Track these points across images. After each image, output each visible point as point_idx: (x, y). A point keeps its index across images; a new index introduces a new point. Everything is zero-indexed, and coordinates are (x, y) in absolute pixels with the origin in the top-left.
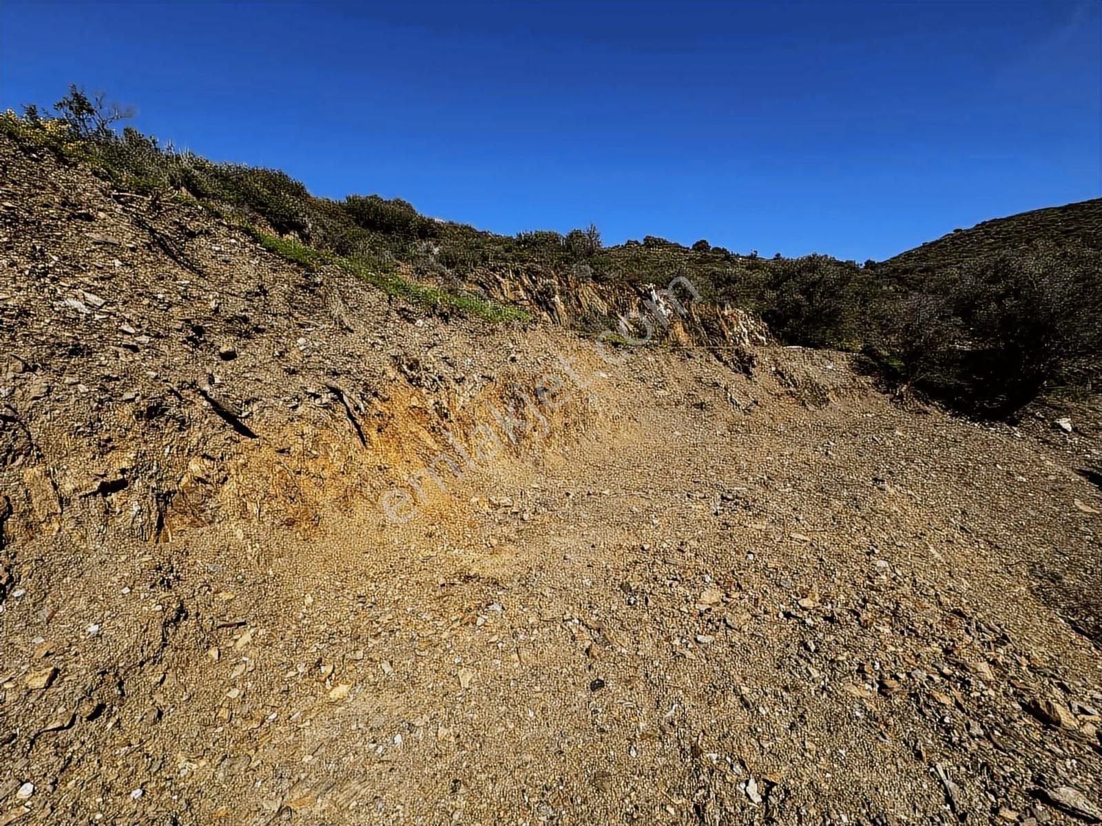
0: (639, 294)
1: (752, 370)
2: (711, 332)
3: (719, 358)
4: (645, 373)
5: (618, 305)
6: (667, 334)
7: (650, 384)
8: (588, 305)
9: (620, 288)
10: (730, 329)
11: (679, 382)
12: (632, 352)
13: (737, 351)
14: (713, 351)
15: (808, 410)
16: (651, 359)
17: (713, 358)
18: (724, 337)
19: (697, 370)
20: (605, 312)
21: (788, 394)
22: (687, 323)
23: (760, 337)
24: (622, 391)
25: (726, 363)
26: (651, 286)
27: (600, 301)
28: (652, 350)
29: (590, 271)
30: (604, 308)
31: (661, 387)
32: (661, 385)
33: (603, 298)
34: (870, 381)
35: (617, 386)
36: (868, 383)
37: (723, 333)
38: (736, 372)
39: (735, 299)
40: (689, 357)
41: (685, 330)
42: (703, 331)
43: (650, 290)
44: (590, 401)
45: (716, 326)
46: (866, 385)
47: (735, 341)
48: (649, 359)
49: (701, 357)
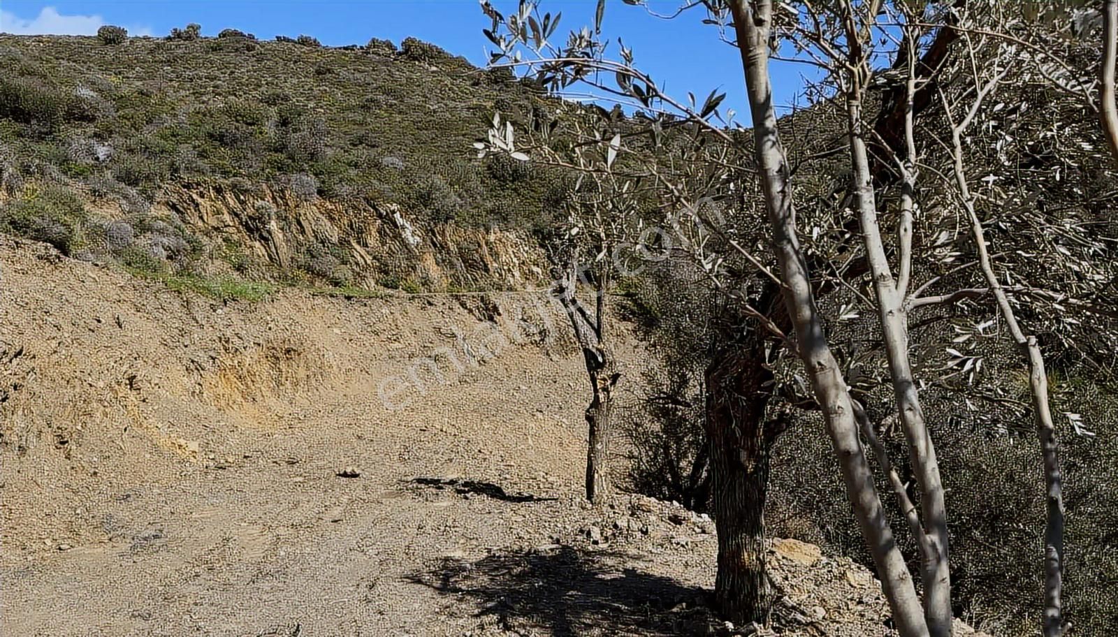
0: (380, 216)
1: (497, 318)
2: (470, 265)
3: (463, 305)
4: (379, 326)
5: (352, 228)
6: (414, 268)
7: (383, 337)
8: (314, 231)
9: (354, 208)
10: (495, 261)
11: (415, 333)
12: (365, 305)
13: (482, 297)
14: (457, 298)
15: (551, 360)
16: (385, 310)
17: (456, 305)
18: (487, 270)
19: (437, 320)
20: (335, 240)
21: (532, 344)
22: (440, 253)
23: (535, 269)
24: (355, 346)
25: (470, 311)
26: (395, 207)
27: (329, 224)
28: (387, 301)
29: (311, 181)
30: (334, 235)
31: (395, 340)
32: (395, 338)
33: (331, 219)
34: (630, 328)
35: (351, 340)
36: (628, 330)
37: (486, 265)
38: (480, 320)
39: (505, 219)
40: (430, 304)
41: (437, 264)
42: (459, 264)
43: (393, 212)
44: (326, 356)
45: (476, 256)
46: (625, 331)
47: (501, 275)
48: (383, 311)
49: (444, 304)
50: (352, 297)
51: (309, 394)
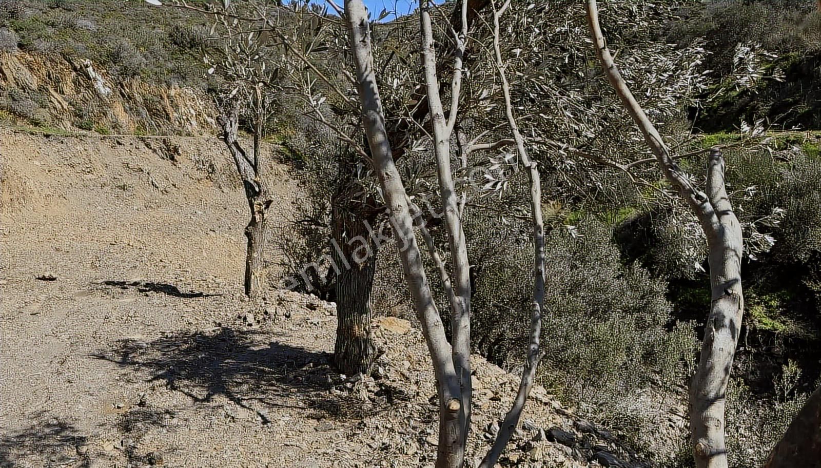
0: (75, 69)
1: (176, 157)
2: (153, 113)
3: (148, 145)
4: (74, 160)
5: (50, 78)
6: (105, 114)
7: (78, 169)
8: (15, 79)
9: (52, 61)
10: (175, 111)
11: (106, 167)
12: (62, 142)
13: (164, 140)
14: (143, 140)
15: (223, 192)
16: (79, 148)
17: (142, 145)
18: (169, 119)
19: (126, 157)
20: (34, 86)
21: (207, 179)
22: (128, 102)
23: (209, 120)
24: (53, 176)
25: (155, 151)
26: (88, 62)
27: (29, 73)
28: (81, 140)
29: (14, 37)
30: (34, 82)
31: (89, 172)
32: (88, 170)
33: (31, 69)
34: (285, 169)
35: (49, 171)
36: (284, 171)
37: (167, 115)
38: (163, 158)
39: (184, 78)
40: (119, 144)
41: (126, 111)
42: (144, 112)
43: (87, 66)
44: (27, 183)
45: (159, 107)
46: (282, 172)
47: (180, 123)
48: (78, 148)
49: (131, 144)
50: (50, 135)
51: (13, 214)
